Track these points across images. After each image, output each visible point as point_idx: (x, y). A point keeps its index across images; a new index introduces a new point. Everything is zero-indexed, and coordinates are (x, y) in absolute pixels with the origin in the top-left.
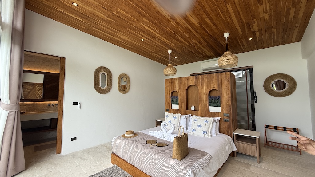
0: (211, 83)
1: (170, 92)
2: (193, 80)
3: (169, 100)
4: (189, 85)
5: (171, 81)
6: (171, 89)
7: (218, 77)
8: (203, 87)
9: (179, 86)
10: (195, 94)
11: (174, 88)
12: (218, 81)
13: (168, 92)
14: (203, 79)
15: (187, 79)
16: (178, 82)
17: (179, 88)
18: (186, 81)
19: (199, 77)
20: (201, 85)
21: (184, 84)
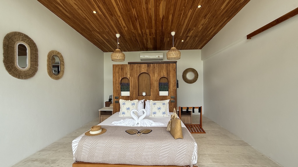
0: (161, 71)
1: (119, 78)
2: (145, 68)
3: (118, 87)
4: (141, 72)
5: (120, 67)
6: (120, 76)
7: (167, 67)
8: (155, 75)
9: (130, 73)
10: (146, 80)
11: (125, 75)
12: (167, 70)
13: (117, 79)
14: (155, 67)
15: (139, 67)
16: (129, 69)
17: (130, 75)
18: (138, 68)
19: (151, 66)
20: (153, 72)
21: (136, 71)
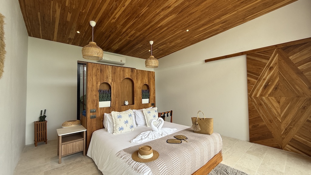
0: (144, 78)
1: (97, 83)
2: (129, 72)
3: (96, 95)
4: (124, 77)
5: (99, 68)
6: (99, 80)
9: (112, 77)
10: (127, 87)
11: (105, 79)
14: (138, 73)
15: (123, 71)
16: (110, 72)
17: (112, 80)
19: (134, 71)
20: (137, 79)
21: (119, 75)
